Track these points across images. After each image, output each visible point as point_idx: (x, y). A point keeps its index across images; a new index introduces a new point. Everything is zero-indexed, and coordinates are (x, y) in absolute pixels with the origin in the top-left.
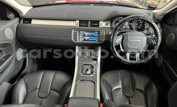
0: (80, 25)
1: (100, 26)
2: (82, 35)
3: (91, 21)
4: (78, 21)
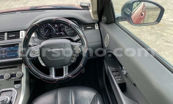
1: (21, 37)
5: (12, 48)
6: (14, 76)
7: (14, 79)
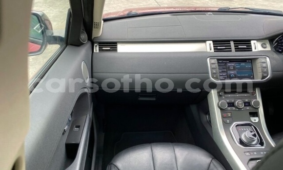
0: (216, 50)
1: (253, 50)
2: (224, 68)
3: (234, 41)
4: (211, 42)
5: (243, 64)
6: (247, 104)
7: (248, 110)
